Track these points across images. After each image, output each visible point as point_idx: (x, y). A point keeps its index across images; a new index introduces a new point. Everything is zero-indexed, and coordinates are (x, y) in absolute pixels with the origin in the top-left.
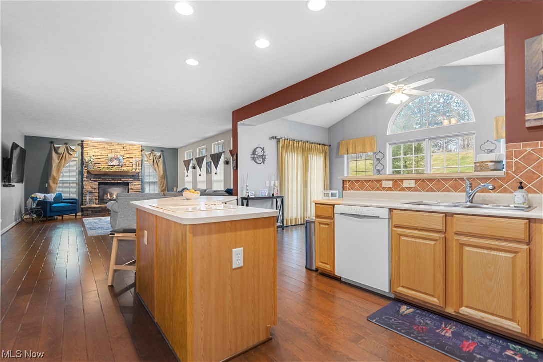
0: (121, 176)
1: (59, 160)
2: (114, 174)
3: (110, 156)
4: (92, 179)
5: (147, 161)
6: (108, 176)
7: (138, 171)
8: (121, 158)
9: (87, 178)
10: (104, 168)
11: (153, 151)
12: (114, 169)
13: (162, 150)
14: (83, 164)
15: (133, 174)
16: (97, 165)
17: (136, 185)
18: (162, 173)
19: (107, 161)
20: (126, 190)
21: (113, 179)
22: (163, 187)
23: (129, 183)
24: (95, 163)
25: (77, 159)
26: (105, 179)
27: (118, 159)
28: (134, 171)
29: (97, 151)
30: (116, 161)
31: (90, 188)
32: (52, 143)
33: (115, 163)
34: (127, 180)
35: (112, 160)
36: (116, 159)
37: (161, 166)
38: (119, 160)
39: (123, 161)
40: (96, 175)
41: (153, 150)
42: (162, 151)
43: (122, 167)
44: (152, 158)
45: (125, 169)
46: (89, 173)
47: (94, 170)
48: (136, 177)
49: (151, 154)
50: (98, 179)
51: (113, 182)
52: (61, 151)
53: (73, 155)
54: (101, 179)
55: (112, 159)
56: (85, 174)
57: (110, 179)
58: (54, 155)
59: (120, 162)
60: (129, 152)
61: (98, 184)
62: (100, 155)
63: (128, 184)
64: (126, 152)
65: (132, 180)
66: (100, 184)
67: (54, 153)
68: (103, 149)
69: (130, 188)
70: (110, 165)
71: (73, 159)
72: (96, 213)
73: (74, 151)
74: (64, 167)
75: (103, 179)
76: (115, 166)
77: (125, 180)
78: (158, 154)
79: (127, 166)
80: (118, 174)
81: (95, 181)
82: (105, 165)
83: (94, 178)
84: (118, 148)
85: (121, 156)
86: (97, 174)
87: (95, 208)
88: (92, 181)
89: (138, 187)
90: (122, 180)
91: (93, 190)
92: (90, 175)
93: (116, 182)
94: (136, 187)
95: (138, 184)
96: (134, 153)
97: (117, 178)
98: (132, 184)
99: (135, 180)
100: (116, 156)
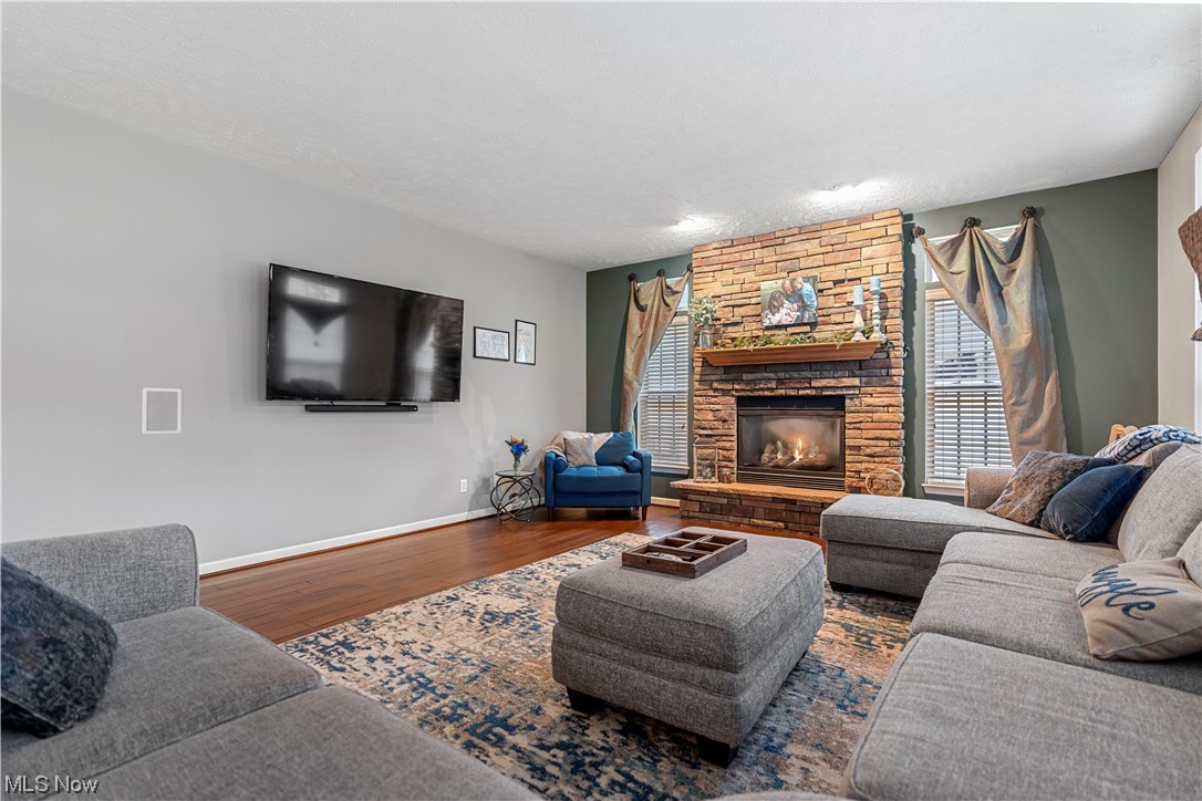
0: (810, 365)
1: (641, 326)
2: (779, 358)
3: (768, 286)
4: (715, 385)
5: (940, 285)
7: (877, 336)
8: (808, 288)
9: (700, 381)
10: (744, 336)
11: (974, 222)
12: (780, 338)
13: (1031, 208)
15: (865, 354)
16: (730, 329)
17: (872, 409)
18: (1022, 336)
20: (833, 426)
21: (780, 381)
22: (1027, 424)
23: (843, 398)
24: (725, 325)
25: (687, 319)
26: (754, 381)
27: (795, 295)
28: (858, 337)
29: (728, 276)
30: (787, 304)
31: (710, 416)
32: (630, 279)
33: (786, 314)
34: (832, 382)
35: (773, 305)
36: (788, 297)
37: (1019, 294)
38: (801, 297)
39: (814, 301)
40: (728, 369)
41: (971, 219)
42: (1032, 212)
43: (813, 325)
44: (962, 263)
45: (824, 335)
46: (706, 361)
47: (715, 349)
48: (868, 364)
49: (959, 241)
50: (733, 381)
51: (782, 392)
52: (644, 298)
53: (674, 307)
54: (740, 381)
55: (773, 297)
56: (698, 366)
57: (769, 380)
58: (634, 314)
59: (804, 307)
60: (841, 257)
61: (733, 400)
62: (737, 288)
63: (837, 403)
64: (829, 258)
65: (856, 382)
66: (741, 401)
67: (633, 305)
69: (849, 418)
70: (767, 323)
71: (675, 320)
73: (675, 293)
75: (748, 382)
76: (785, 327)
77: (825, 383)
78: (1002, 235)
79: (834, 318)
80: (794, 358)
81: (725, 393)
82: (754, 326)
83: (720, 381)
84: (801, 248)
85: (807, 279)
88: (716, 390)
89: (885, 416)
90: (814, 384)
91: (719, 424)
92: (709, 370)
93: (793, 393)
94: (876, 416)
95: (886, 401)
96: (866, 252)
97: (795, 375)
98: (857, 401)
99: (868, 384)
100: (788, 283)
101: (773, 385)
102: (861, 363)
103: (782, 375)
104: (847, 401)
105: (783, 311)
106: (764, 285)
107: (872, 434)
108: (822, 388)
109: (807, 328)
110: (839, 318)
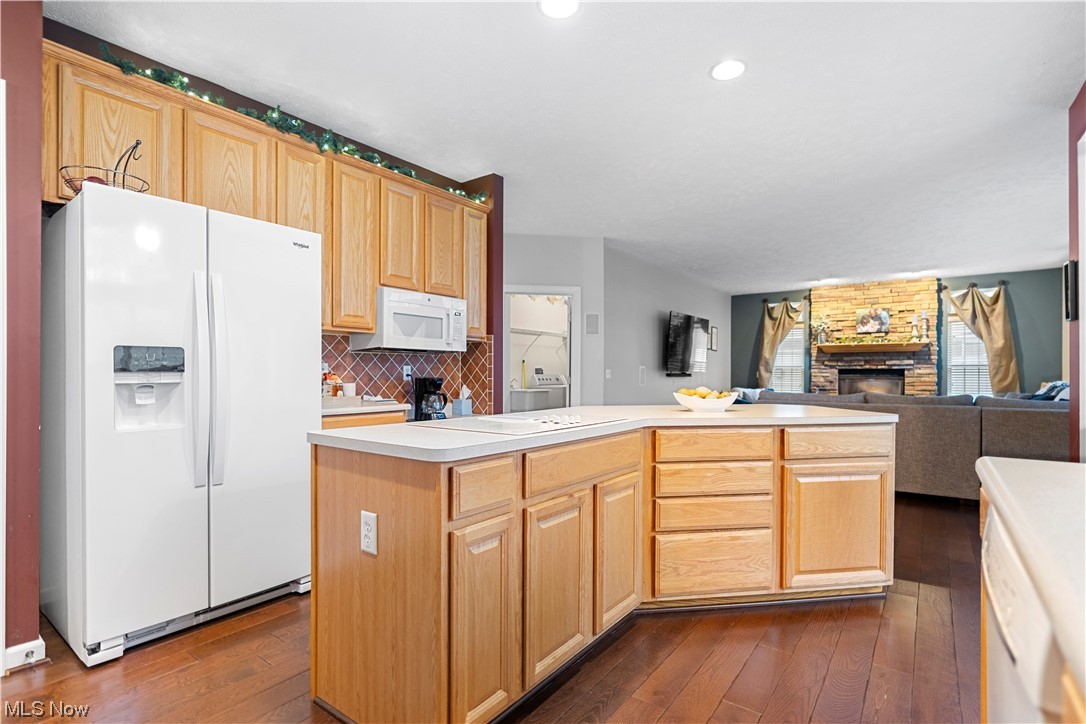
0: (884, 353)
1: (773, 329)
2: (866, 350)
3: (862, 312)
4: (826, 363)
5: (956, 315)
6: (857, 354)
7: (925, 340)
8: (884, 314)
9: (816, 361)
10: (847, 338)
11: (974, 285)
12: (868, 341)
13: (1003, 281)
14: (810, 333)
15: (917, 349)
16: (835, 333)
17: (920, 375)
18: (1000, 342)
19: (854, 323)
20: (897, 384)
21: (867, 362)
22: (1001, 380)
23: (903, 370)
24: (832, 331)
25: (802, 326)
26: (851, 361)
27: (877, 317)
28: (915, 340)
29: (834, 305)
30: (872, 321)
31: (822, 380)
32: (765, 301)
33: (872, 326)
34: (898, 362)
35: (863, 321)
36: (872, 318)
37: (998, 323)
38: (880, 319)
39: (888, 321)
40: (833, 355)
41: (973, 283)
42: (1003, 283)
43: (887, 333)
44: (968, 305)
45: (894, 339)
46: (820, 350)
47: (827, 344)
48: (920, 354)
49: (966, 295)
50: (837, 361)
51: (867, 367)
52: (776, 314)
53: (795, 318)
54: (842, 361)
55: (863, 318)
56: (814, 352)
57: (860, 361)
58: (768, 322)
59: (882, 324)
60: (903, 298)
61: (836, 371)
62: (841, 312)
63: (900, 373)
64: (896, 299)
65: (912, 362)
66: (841, 372)
67: (767, 318)
68: (846, 300)
69: (907, 381)
70: (859, 331)
71: (796, 326)
73: (797, 311)
74: (781, 341)
75: (847, 362)
76: (870, 333)
77: (895, 363)
78: (990, 293)
79: (899, 330)
80: (876, 350)
81: (832, 367)
82: (851, 332)
83: (829, 361)
84: (876, 292)
85: (884, 309)
86: (834, 351)
88: (826, 366)
89: (927, 379)
90: (887, 363)
91: (828, 384)
92: (821, 355)
93: (874, 367)
94: (922, 379)
95: (928, 371)
96: (917, 297)
97: (876, 358)
98: (911, 372)
99: (918, 363)
100: (872, 311)
101: (863, 363)
102: (914, 353)
103: (868, 358)
104: (906, 372)
105: (869, 325)
106: (858, 311)
107: (920, 388)
108: (892, 365)
109: (883, 334)
110: (903, 330)
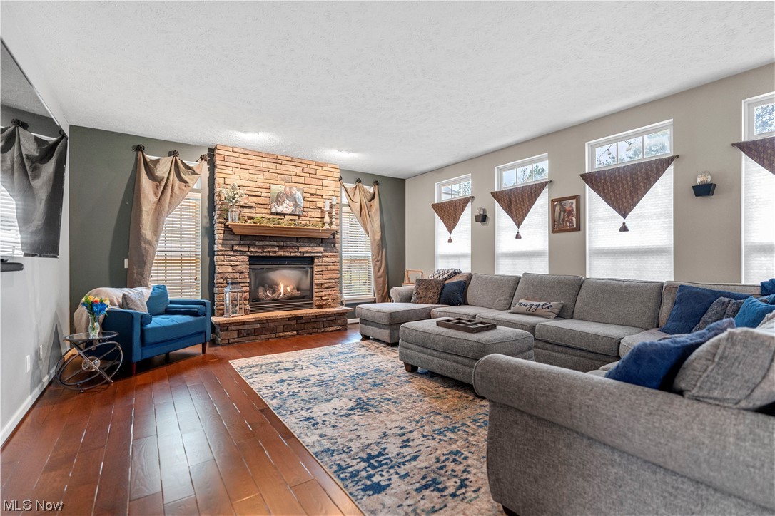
0: (297, 239)
1: (155, 194)
3: (276, 188)
4: (236, 248)
5: (349, 206)
6: (270, 238)
7: (333, 227)
8: (298, 195)
9: (222, 245)
10: (262, 218)
11: (359, 181)
12: (283, 222)
14: (212, 208)
15: (327, 236)
16: (245, 210)
17: (327, 264)
19: (267, 201)
20: (307, 272)
21: (280, 247)
23: (313, 258)
24: (242, 207)
25: (198, 195)
26: (263, 246)
27: (291, 197)
28: (327, 226)
29: (245, 174)
30: (287, 201)
31: (230, 270)
32: (139, 148)
33: (285, 207)
34: (310, 249)
35: (279, 199)
36: (288, 197)
38: (295, 199)
39: (302, 203)
40: (243, 237)
41: (359, 178)
42: (376, 183)
45: (304, 221)
46: (229, 231)
47: (239, 223)
48: (328, 241)
49: (355, 188)
50: (249, 246)
51: (281, 254)
52: (163, 169)
53: (191, 184)
54: (254, 246)
55: (278, 195)
56: (219, 236)
57: (273, 246)
58: (146, 183)
59: (296, 205)
60: (314, 181)
61: (247, 258)
62: (253, 184)
63: (311, 261)
64: (308, 180)
65: (321, 249)
66: (253, 259)
67: (144, 175)
68: (260, 170)
69: (316, 269)
70: (274, 211)
71: (190, 195)
72: (248, 335)
73: (192, 171)
74: (168, 213)
75: (260, 247)
76: (284, 215)
77: (306, 249)
78: (369, 190)
79: (310, 214)
80: (291, 234)
81: (242, 253)
82: (264, 211)
83: (239, 245)
84: (292, 170)
85: (298, 189)
86: (247, 232)
87: (244, 323)
88: (236, 251)
89: (333, 267)
90: (300, 250)
91: (237, 275)
92: (230, 237)
93: (288, 254)
94: (329, 267)
95: (334, 259)
96: (325, 182)
97: (289, 244)
98: (320, 260)
99: (325, 251)
100: (288, 189)
101: (277, 249)
102: (322, 240)
103: (281, 243)
104: (316, 260)
105: (284, 205)
106: (273, 187)
107: (328, 276)
108: (303, 252)
109: (296, 218)
110: (312, 215)
